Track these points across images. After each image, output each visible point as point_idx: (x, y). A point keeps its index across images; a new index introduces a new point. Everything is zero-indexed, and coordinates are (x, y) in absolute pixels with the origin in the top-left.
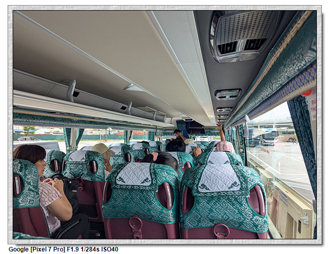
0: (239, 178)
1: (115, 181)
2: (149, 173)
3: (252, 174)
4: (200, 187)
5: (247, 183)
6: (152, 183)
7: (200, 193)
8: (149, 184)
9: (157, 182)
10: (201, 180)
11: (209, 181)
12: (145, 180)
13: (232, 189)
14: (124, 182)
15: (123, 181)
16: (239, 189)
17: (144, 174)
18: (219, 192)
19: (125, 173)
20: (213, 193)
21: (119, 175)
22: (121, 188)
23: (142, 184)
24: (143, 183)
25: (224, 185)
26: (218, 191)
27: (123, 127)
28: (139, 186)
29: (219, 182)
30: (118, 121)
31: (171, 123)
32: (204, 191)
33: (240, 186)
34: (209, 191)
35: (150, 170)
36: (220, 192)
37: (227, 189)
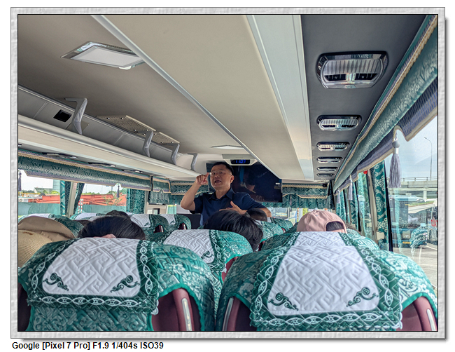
0: (377, 277)
1: (40, 286)
2: (135, 265)
3: (408, 271)
4: (272, 301)
5: (395, 291)
6: (142, 289)
7: (271, 317)
8: (133, 291)
9: (155, 287)
10: (275, 283)
11: (297, 285)
12: (123, 282)
13: (356, 307)
14: (65, 287)
15: (62, 286)
16: (374, 306)
17: (120, 265)
18: (322, 315)
19: (69, 264)
20: (305, 316)
21: (52, 269)
22: (56, 303)
23: (114, 294)
24: (116, 289)
25: (337, 297)
26: (321, 311)
27: (59, 173)
28: (105, 298)
29: (322, 288)
30: (44, 154)
31: (192, 169)
32: (283, 311)
33: (377, 300)
34: (294, 312)
35: (139, 256)
36: (326, 315)
37: (343, 308)
